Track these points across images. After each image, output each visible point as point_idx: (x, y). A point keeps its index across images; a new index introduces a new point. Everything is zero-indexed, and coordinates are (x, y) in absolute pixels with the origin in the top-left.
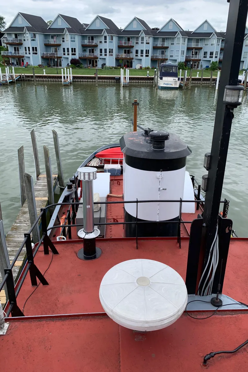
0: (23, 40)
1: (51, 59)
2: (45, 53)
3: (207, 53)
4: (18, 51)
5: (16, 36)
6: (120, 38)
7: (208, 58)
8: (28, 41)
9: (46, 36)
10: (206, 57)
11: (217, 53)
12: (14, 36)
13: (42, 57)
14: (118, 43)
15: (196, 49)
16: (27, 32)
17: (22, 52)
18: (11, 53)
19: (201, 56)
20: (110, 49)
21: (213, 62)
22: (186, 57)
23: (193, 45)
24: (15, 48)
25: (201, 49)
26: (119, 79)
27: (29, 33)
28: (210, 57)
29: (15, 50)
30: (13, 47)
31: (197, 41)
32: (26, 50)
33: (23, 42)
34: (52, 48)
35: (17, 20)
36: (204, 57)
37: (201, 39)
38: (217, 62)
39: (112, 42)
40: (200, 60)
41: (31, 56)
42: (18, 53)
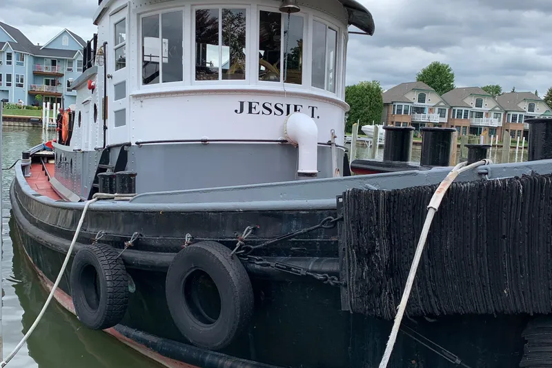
6: (37, 59)
14: (34, 67)
20: (17, 76)
26: (40, 121)
39: (22, 64)
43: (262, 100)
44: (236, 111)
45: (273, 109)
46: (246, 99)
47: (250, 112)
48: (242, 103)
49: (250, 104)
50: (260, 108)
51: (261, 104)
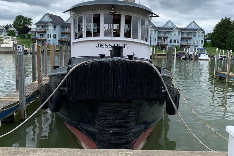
0: (47, 30)
1: (65, 42)
2: (61, 38)
3: (171, 40)
4: (43, 36)
5: (43, 27)
7: (173, 44)
8: (50, 30)
9: (63, 28)
10: (171, 43)
11: (178, 40)
12: (41, 27)
13: (59, 41)
15: (164, 38)
16: (51, 25)
17: (45, 37)
18: (38, 37)
19: (167, 42)
21: (176, 46)
22: (157, 42)
23: (162, 35)
24: (41, 34)
25: (167, 37)
27: (51, 26)
28: (174, 43)
29: (41, 36)
30: (40, 34)
31: (165, 33)
32: (48, 36)
33: (47, 31)
34: (66, 35)
35: (44, 17)
36: (170, 43)
37: (167, 32)
38: (178, 46)
40: (167, 45)
41: (51, 39)
42: (43, 38)
43: (105, 43)
44: (97, 47)
45: (109, 46)
46: (100, 43)
47: (101, 47)
48: (98, 44)
49: (101, 44)
50: (104, 46)
51: (104, 44)
